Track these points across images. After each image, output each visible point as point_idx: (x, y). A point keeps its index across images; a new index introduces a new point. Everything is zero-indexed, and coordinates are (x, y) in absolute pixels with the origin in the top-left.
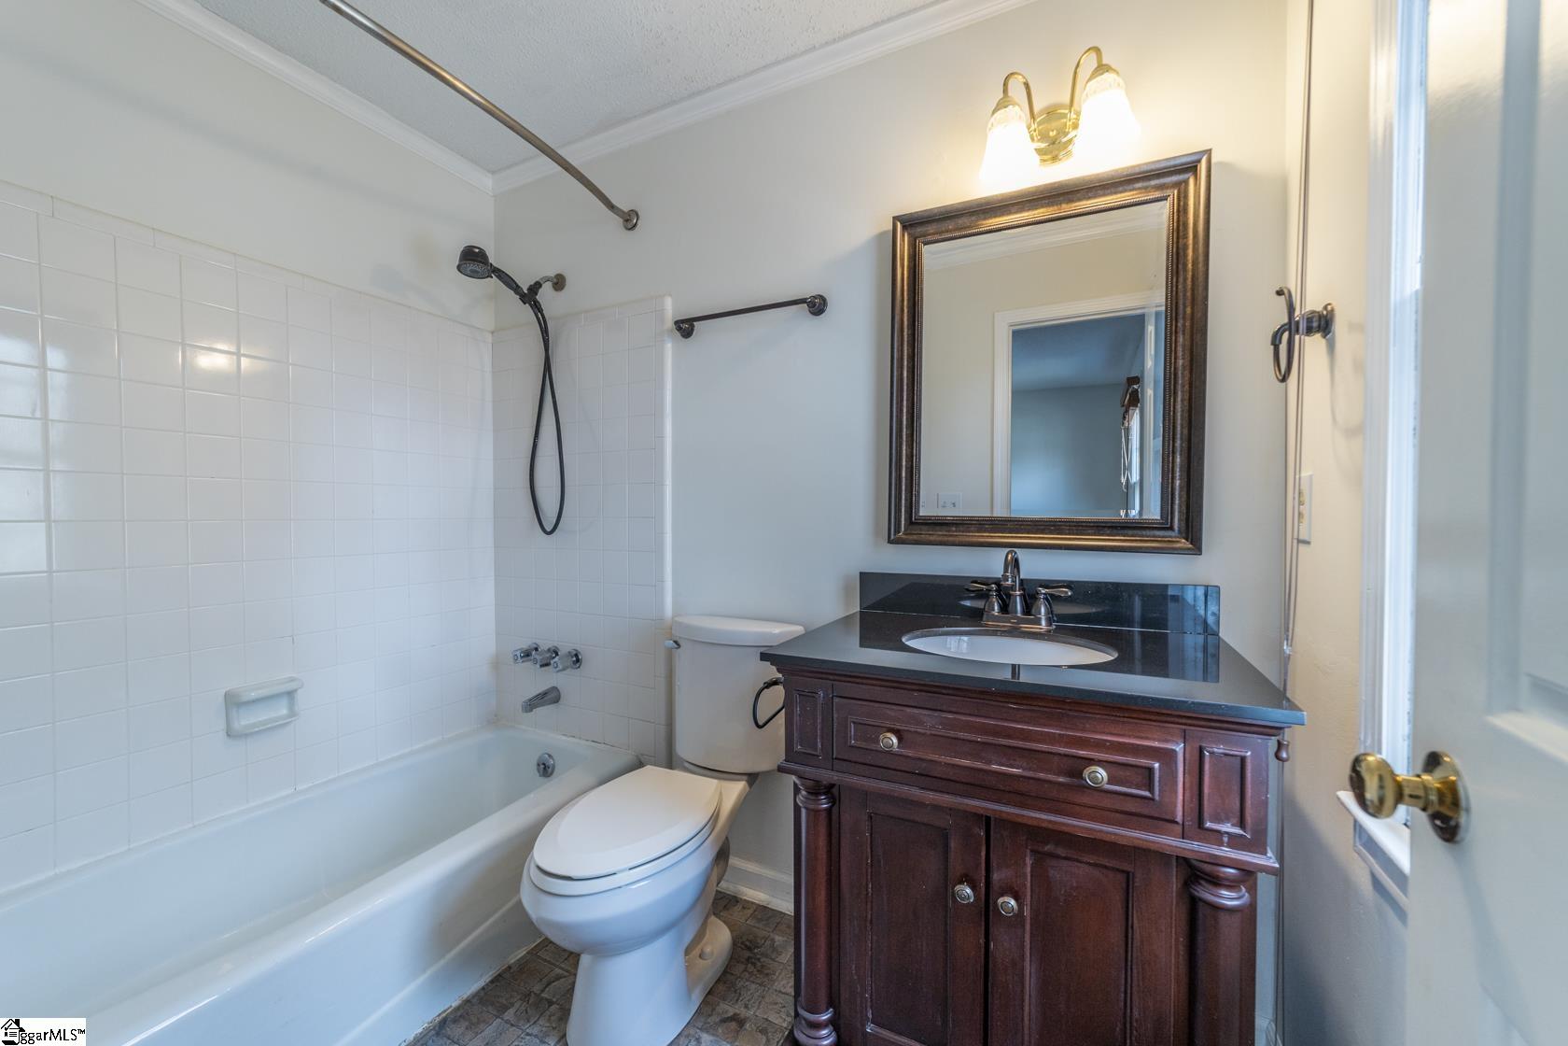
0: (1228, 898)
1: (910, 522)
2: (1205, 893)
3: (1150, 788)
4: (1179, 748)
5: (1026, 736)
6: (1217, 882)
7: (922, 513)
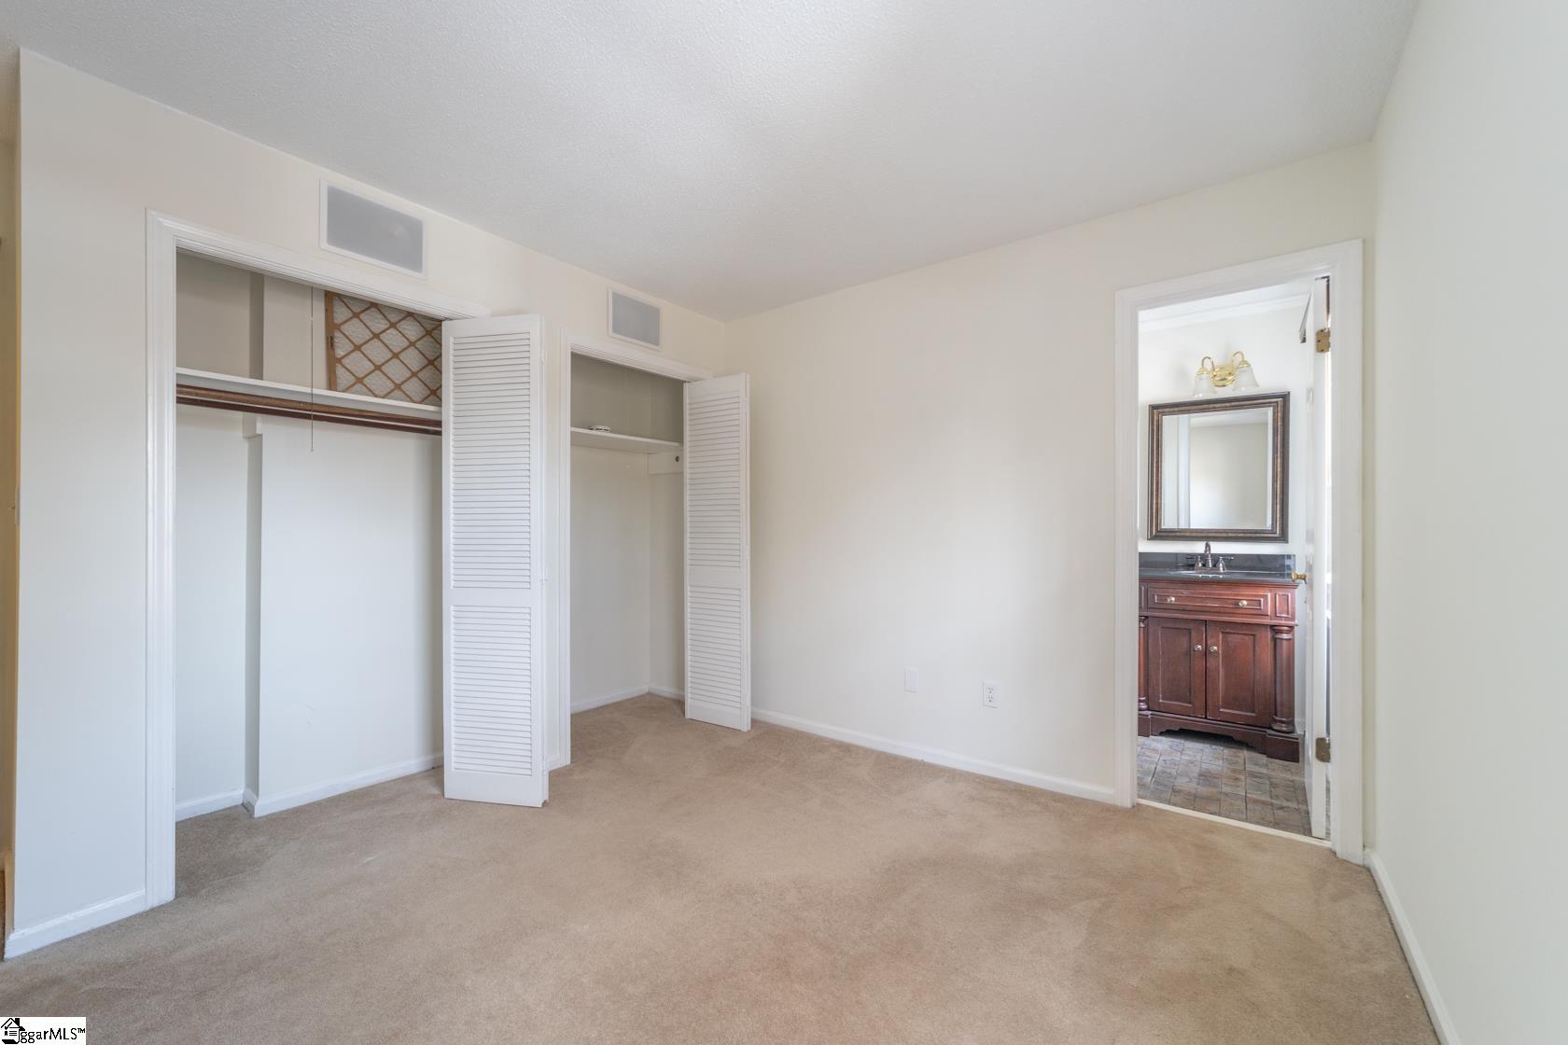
0: (1285, 636)
1: (1157, 531)
2: (1279, 636)
3: (1260, 605)
4: (1269, 595)
5: (1220, 594)
6: (1281, 632)
7: (1163, 527)
